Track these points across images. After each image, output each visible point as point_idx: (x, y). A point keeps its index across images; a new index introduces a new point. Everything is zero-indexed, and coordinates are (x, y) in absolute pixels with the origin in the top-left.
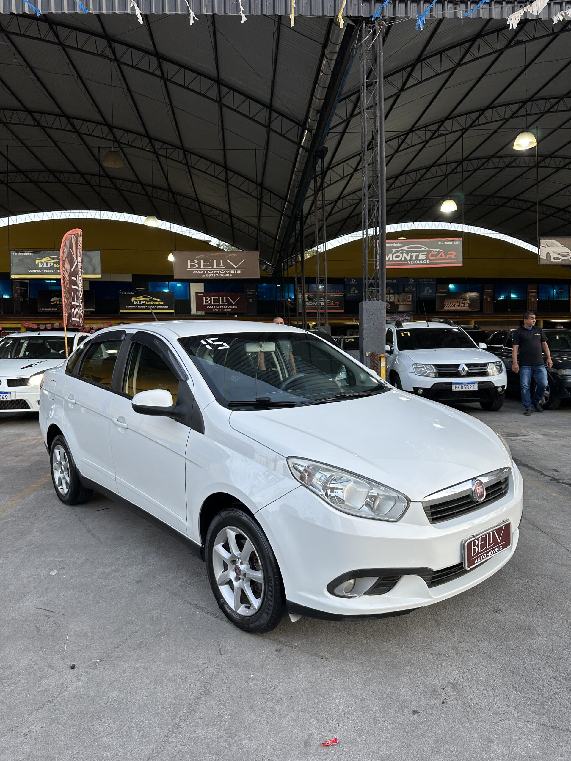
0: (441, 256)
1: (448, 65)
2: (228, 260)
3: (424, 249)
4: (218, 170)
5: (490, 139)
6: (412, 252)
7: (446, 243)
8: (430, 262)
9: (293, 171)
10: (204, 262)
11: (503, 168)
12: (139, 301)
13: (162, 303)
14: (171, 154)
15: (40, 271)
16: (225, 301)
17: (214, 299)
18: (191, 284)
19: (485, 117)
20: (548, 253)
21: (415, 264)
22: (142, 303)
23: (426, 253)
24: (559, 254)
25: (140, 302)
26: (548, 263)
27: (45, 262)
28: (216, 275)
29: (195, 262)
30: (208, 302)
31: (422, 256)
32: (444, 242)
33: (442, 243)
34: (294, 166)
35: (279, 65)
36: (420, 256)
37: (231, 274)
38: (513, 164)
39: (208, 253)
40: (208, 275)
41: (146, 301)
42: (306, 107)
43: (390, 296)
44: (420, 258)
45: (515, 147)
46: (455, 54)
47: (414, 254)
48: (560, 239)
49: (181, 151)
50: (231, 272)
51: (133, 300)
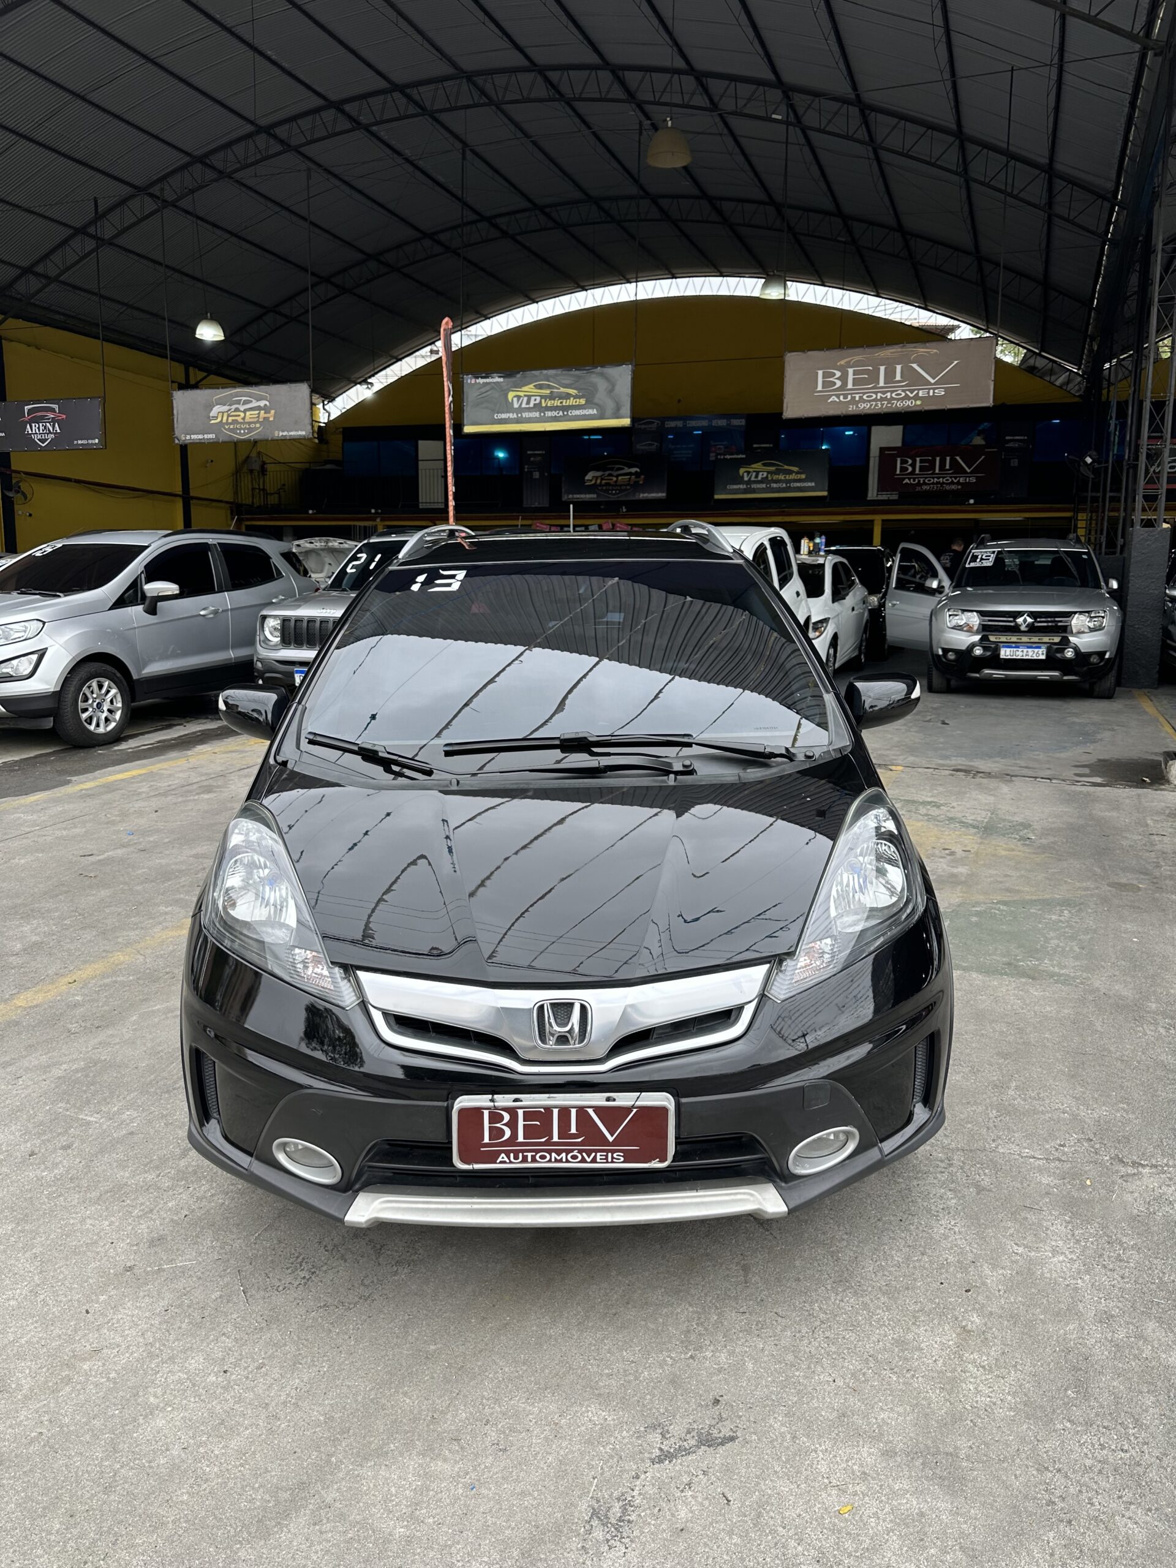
2: (915, 366)
4: (942, 146)
9: (1131, 117)
10: (855, 373)
12: (754, 474)
14: (831, 122)
15: (515, 416)
17: (921, 461)
18: (874, 428)
22: (759, 478)
25: (757, 476)
27: (525, 396)
28: (882, 405)
29: (834, 375)
30: (907, 469)
34: (1133, 106)
37: (920, 398)
40: (862, 406)
41: (768, 472)
49: (854, 111)
50: (921, 394)
51: (742, 471)
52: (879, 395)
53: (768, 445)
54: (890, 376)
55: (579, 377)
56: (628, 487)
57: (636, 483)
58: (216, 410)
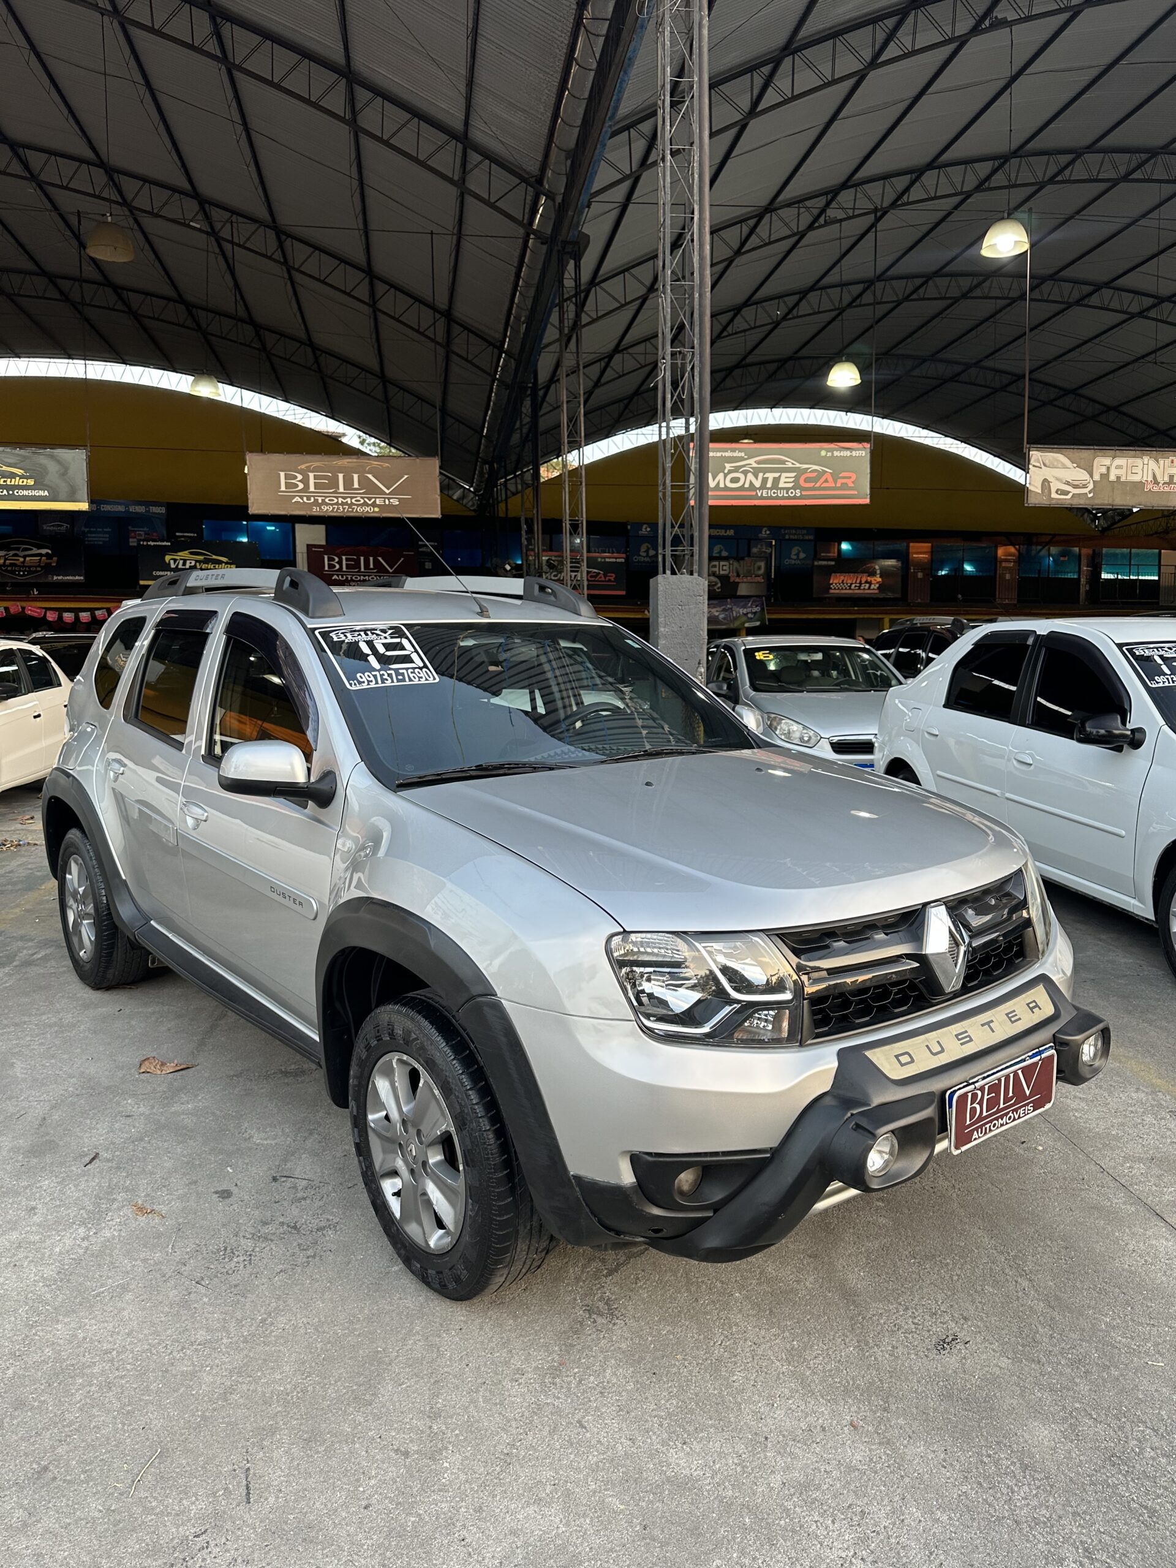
0: (826, 481)
1: (848, 64)
2: (370, 476)
3: (790, 465)
4: (353, 279)
5: (931, 235)
6: (765, 471)
7: (836, 453)
8: (803, 493)
9: (516, 285)
10: (315, 477)
11: (956, 300)
12: (181, 562)
14: (248, 239)
16: (372, 566)
17: (347, 560)
18: (298, 526)
19: (923, 186)
20: (1045, 480)
21: (771, 498)
22: (187, 566)
23: (793, 474)
24: (1068, 483)
25: (184, 564)
26: (1043, 501)
28: (344, 509)
29: (296, 477)
30: (335, 566)
31: (787, 479)
32: (832, 451)
33: (829, 454)
34: (518, 276)
35: (482, 43)
36: (783, 479)
37: (378, 506)
38: (977, 292)
39: (326, 458)
40: (325, 508)
41: (196, 561)
42: (543, 142)
43: (722, 563)
44: (781, 485)
45: (986, 252)
46: (863, 41)
47: (771, 476)
48: (1070, 452)
49: (271, 234)
50: (378, 502)
51: (167, 558)
52: (340, 500)
53: (192, 535)
54: (348, 484)
55: (24, 456)
56: (39, 569)
57: (48, 565)
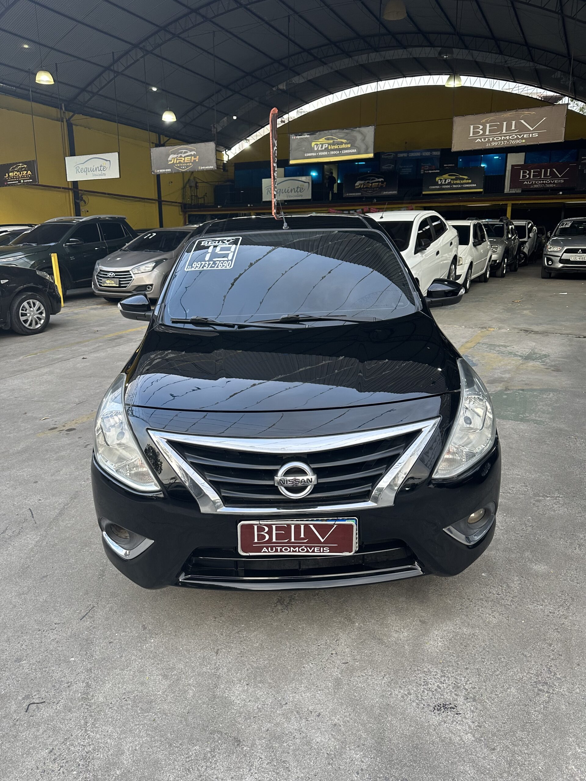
2: (522, 121)
10: (490, 126)
12: (444, 180)
13: (470, 181)
15: (315, 154)
16: (548, 175)
17: (534, 172)
18: (508, 155)
22: (447, 183)
25: (445, 182)
27: (320, 144)
28: (504, 143)
29: (479, 128)
30: (526, 176)
37: (525, 139)
40: (493, 144)
41: (451, 179)
50: (525, 136)
51: (437, 179)
52: (503, 137)
53: (452, 165)
54: (509, 128)
55: (347, 133)
56: (378, 189)
57: (382, 186)
58: (171, 157)
